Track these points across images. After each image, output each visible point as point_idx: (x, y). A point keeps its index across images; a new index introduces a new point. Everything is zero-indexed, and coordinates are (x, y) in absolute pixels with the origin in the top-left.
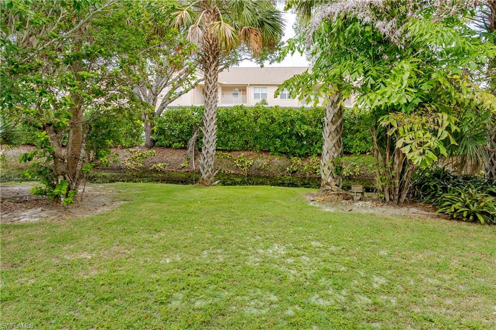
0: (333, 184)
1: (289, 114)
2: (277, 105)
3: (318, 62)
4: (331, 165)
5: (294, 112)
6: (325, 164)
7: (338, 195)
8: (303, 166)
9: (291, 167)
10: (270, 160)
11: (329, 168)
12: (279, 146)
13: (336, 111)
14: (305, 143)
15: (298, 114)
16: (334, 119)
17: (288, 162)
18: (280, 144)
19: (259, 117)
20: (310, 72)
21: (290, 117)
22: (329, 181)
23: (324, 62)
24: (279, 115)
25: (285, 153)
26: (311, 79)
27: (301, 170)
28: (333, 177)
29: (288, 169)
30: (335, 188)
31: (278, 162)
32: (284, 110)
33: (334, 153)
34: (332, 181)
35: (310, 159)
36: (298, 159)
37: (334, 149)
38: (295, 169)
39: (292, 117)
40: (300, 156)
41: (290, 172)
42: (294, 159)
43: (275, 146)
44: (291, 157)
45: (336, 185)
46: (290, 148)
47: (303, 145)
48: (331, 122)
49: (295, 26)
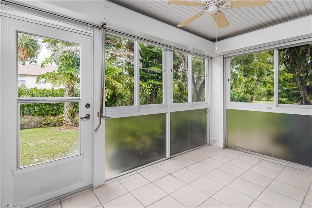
0: (70, 121)
1: (44, 92)
2: (36, 87)
3: (60, 68)
4: (69, 113)
5: (48, 91)
6: (65, 113)
7: (72, 125)
8: (54, 120)
9: (46, 121)
10: (31, 119)
11: (67, 115)
12: (37, 110)
13: (70, 89)
14: (55, 108)
15: (50, 92)
16: (69, 93)
17: (45, 118)
18: (38, 109)
19: (22, 94)
20: (56, 72)
21: (45, 94)
22: (68, 120)
23: (63, 68)
24: (37, 93)
25: (42, 114)
26: (57, 75)
27: (53, 122)
28: (70, 119)
29: (44, 123)
30: (71, 123)
31: (37, 119)
32: (40, 90)
33: (70, 108)
34: (69, 120)
35: (58, 116)
36: (51, 116)
37: (70, 106)
38: (49, 122)
39: (46, 94)
40: (52, 115)
41: (46, 124)
42: (48, 117)
43: (35, 111)
44: (46, 116)
45: (71, 122)
46: (45, 111)
47: (54, 109)
48: (68, 94)
49: (47, 46)
